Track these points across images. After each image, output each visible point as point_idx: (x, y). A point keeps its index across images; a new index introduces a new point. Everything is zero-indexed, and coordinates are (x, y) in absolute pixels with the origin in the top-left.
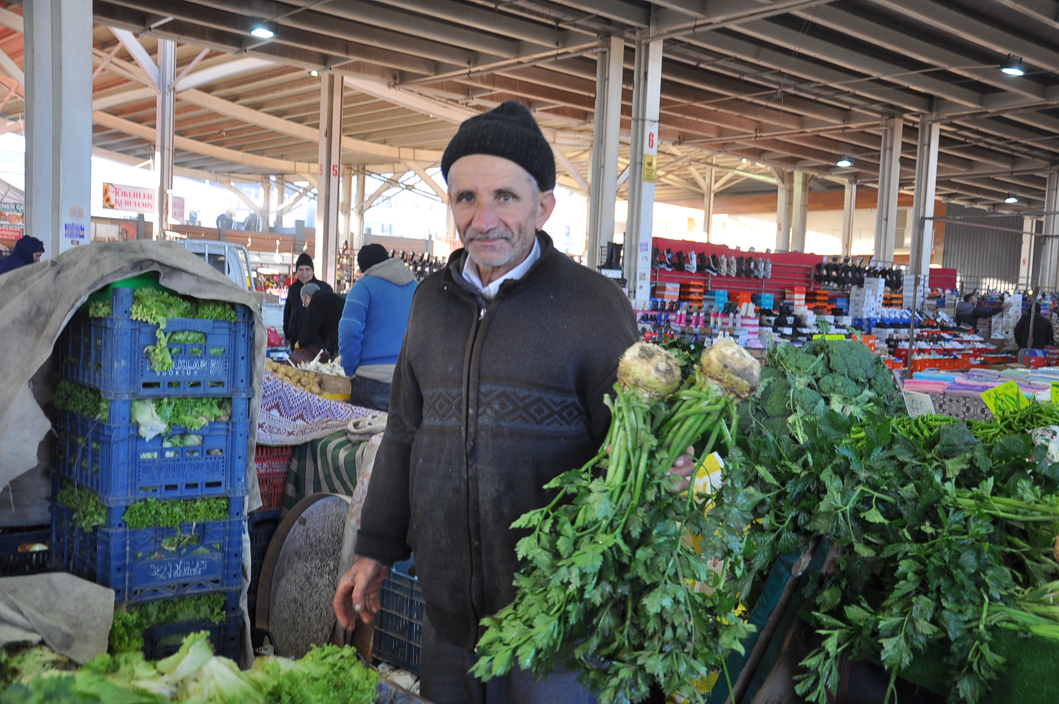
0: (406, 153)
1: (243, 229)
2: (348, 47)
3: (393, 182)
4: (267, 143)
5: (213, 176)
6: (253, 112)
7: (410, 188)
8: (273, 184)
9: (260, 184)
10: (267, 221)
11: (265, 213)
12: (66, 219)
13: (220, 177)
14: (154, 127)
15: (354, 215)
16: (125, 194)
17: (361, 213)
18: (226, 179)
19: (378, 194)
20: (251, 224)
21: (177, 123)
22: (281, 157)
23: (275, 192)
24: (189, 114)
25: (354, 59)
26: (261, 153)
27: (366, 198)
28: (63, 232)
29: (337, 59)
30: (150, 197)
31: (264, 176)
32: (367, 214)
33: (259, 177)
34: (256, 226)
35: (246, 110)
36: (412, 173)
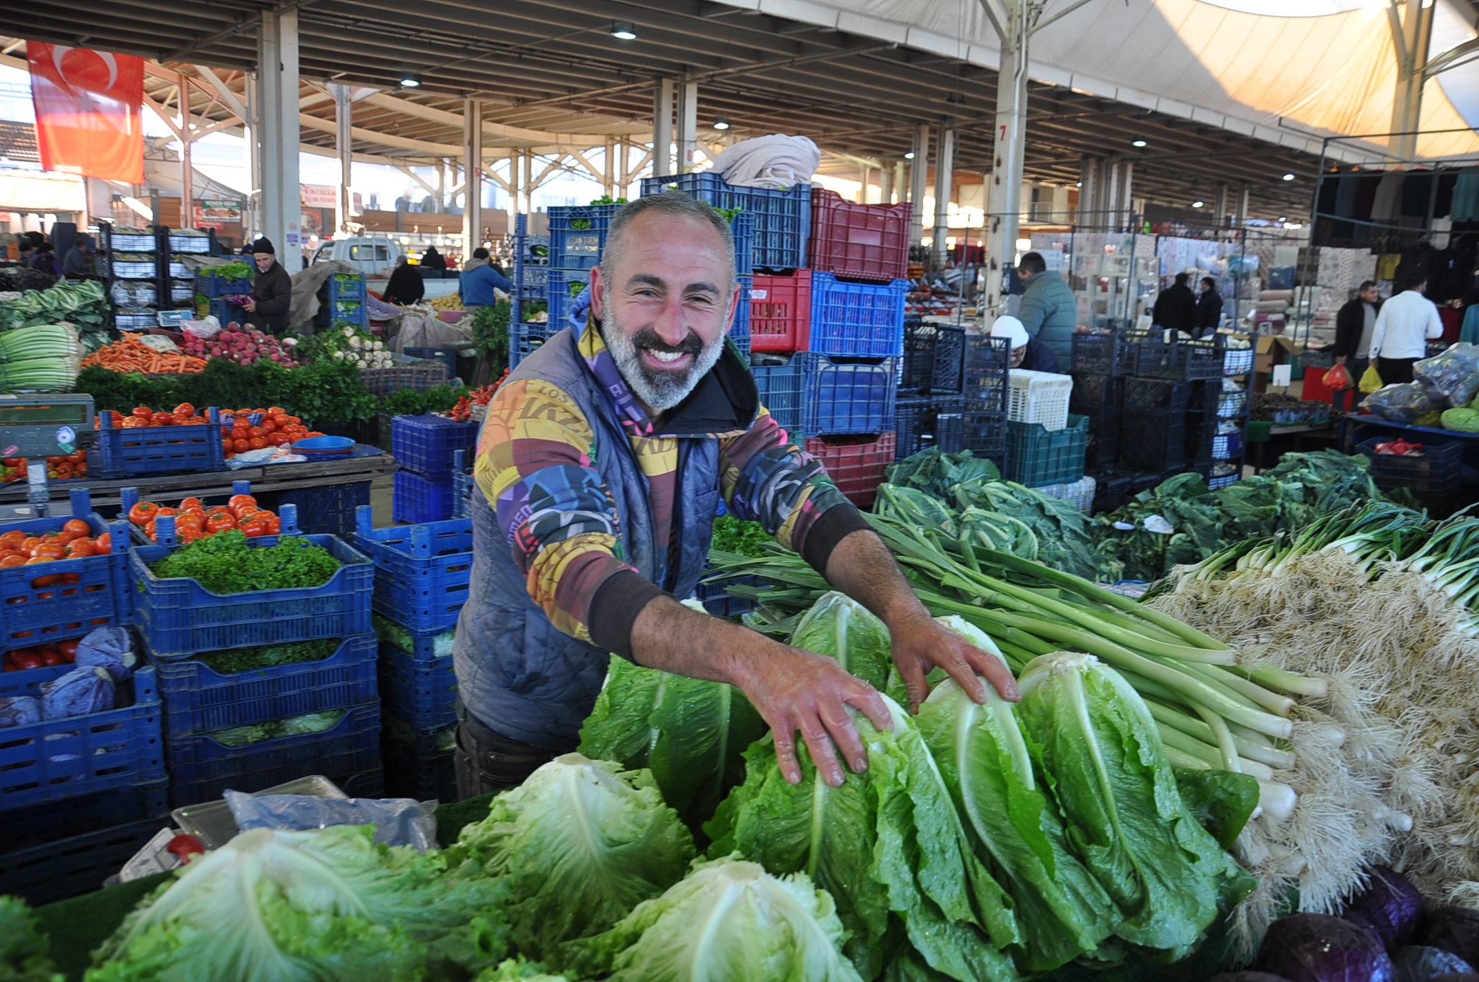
0: (564, 138)
1: (420, 210)
2: (476, 85)
3: (556, 165)
4: (437, 132)
5: (390, 161)
6: (421, 107)
7: (571, 169)
8: (447, 167)
9: (434, 168)
10: (442, 201)
11: (440, 195)
12: (287, 231)
13: (397, 162)
14: (334, 120)
15: (521, 194)
16: (313, 192)
17: (528, 193)
18: (402, 163)
19: (544, 174)
20: (427, 205)
21: (354, 116)
22: (451, 143)
23: (449, 173)
24: (365, 109)
25: (481, 91)
26: (432, 140)
27: (533, 180)
28: (286, 239)
29: (469, 92)
30: (334, 194)
31: (439, 161)
32: (533, 194)
33: (433, 160)
34: (432, 208)
35: (414, 105)
36: (570, 157)
